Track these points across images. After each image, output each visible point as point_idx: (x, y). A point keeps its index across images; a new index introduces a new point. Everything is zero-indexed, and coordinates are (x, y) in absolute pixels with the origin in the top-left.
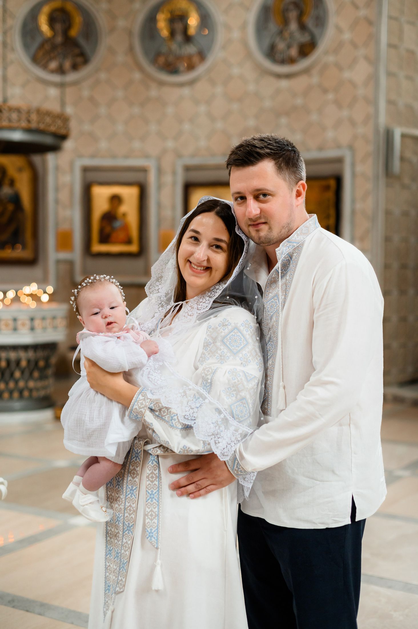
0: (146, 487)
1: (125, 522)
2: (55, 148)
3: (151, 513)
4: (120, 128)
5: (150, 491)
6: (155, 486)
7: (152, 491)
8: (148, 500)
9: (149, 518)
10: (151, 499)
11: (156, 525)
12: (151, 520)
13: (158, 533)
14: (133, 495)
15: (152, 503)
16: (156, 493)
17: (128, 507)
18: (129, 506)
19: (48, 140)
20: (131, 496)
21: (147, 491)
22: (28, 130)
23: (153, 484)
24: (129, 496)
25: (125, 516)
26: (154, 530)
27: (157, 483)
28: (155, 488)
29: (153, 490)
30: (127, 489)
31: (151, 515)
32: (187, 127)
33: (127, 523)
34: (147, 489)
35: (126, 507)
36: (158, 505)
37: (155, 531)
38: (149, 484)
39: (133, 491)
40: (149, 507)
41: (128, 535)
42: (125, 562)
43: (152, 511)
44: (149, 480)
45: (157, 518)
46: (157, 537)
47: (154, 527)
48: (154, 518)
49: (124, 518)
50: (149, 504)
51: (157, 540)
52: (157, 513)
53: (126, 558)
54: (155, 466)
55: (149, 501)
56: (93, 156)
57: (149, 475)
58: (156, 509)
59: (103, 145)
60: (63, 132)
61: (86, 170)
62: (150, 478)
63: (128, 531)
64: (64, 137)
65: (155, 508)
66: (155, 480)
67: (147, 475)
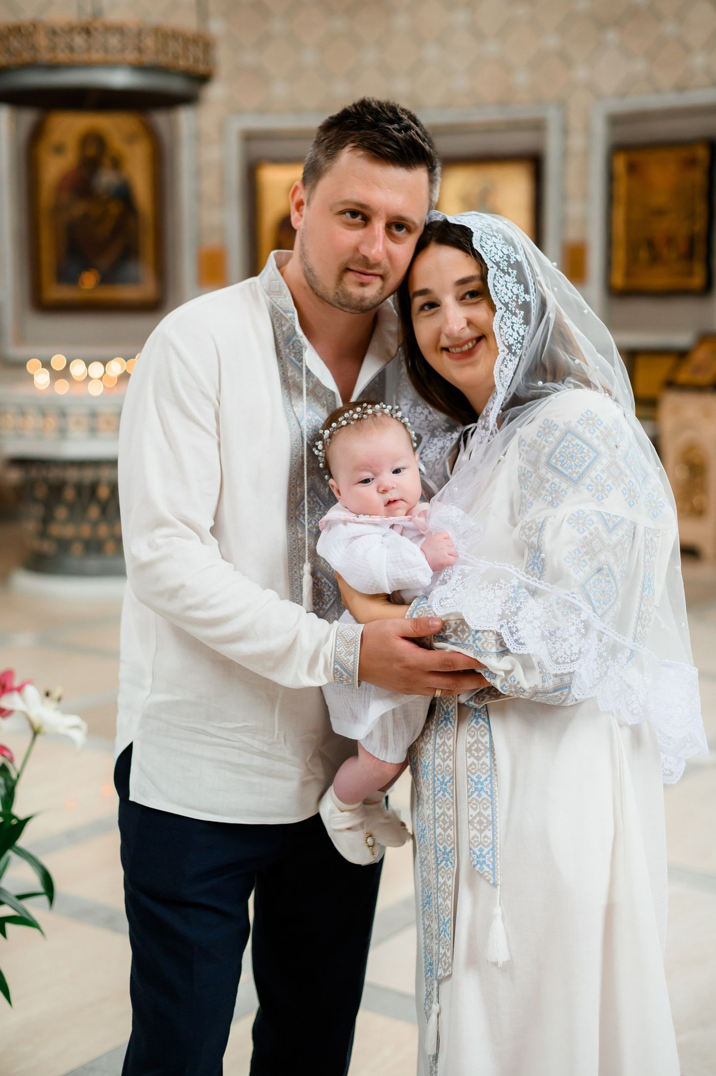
0: (468, 770)
1: (438, 845)
2: (188, 99)
3: (478, 818)
4: (309, 57)
5: (474, 777)
6: (484, 766)
7: (479, 777)
8: (472, 793)
9: (476, 829)
10: (477, 793)
11: (489, 841)
12: (481, 831)
13: (493, 856)
14: (446, 793)
15: (480, 800)
16: (486, 780)
17: (440, 817)
18: (441, 815)
19: (176, 85)
20: (444, 795)
21: (468, 776)
22: (140, 68)
23: (481, 762)
24: (440, 795)
25: (437, 834)
26: (486, 850)
27: (487, 760)
28: (484, 771)
29: (481, 774)
30: (434, 782)
31: (480, 823)
32: (431, 52)
33: (441, 847)
34: (469, 773)
35: (437, 816)
36: (492, 803)
37: (488, 853)
38: (473, 763)
39: (446, 785)
40: (475, 806)
41: (447, 869)
42: (446, 921)
43: (480, 814)
44: (472, 755)
45: (490, 827)
46: (493, 863)
47: (486, 844)
48: (486, 828)
49: (435, 838)
50: (474, 802)
51: (493, 869)
52: (490, 818)
53: (447, 913)
54: (482, 729)
55: (474, 796)
56: (262, 111)
57: (472, 745)
58: (489, 811)
59: (280, 90)
60: (201, 68)
61: (249, 137)
62: (473, 752)
63: (444, 862)
64: (203, 79)
65: (485, 809)
66: (483, 755)
67: (468, 745)
